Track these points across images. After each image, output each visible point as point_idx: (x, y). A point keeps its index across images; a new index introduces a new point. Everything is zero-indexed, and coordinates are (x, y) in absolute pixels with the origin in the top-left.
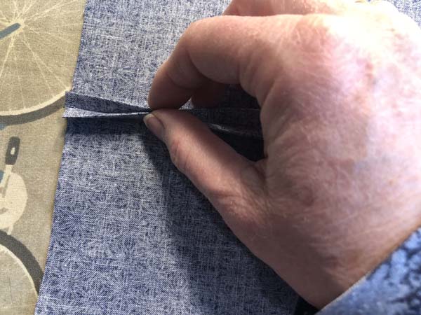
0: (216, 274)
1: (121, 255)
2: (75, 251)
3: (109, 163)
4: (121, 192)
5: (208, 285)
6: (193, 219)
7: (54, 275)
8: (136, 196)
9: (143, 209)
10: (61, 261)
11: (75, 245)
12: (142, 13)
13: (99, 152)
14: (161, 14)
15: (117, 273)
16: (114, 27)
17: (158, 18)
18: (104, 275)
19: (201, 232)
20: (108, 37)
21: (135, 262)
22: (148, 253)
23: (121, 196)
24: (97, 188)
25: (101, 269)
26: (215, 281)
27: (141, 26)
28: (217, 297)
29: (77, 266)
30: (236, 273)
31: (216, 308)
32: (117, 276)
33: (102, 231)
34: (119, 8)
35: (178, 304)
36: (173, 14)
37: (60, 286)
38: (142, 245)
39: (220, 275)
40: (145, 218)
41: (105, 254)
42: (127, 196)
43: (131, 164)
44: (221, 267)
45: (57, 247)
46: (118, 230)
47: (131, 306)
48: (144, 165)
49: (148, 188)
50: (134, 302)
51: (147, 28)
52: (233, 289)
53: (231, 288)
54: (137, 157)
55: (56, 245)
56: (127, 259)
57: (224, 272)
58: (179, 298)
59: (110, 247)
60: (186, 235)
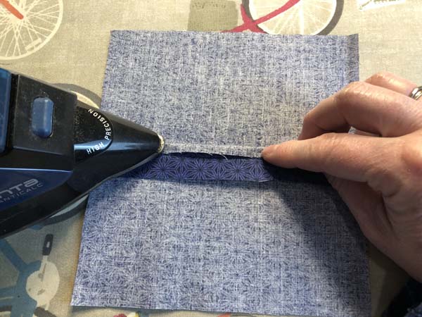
0: (202, 263)
1: (133, 254)
2: (99, 253)
4: (131, 208)
5: (196, 272)
6: (183, 224)
7: (85, 271)
9: (148, 219)
10: (89, 261)
11: (99, 249)
12: (143, 83)
13: (116, 181)
14: (156, 83)
16: (124, 94)
17: (154, 86)
18: (121, 269)
19: (190, 234)
20: (119, 101)
21: (143, 258)
22: (152, 251)
23: (132, 211)
25: (119, 265)
26: (201, 269)
27: (142, 92)
28: (203, 281)
29: (101, 264)
30: (216, 262)
31: (202, 290)
32: (130, 269)
33: (118, 236)
34: (127, 81)
35: (174, 288)
36: (164, 83)
37: (90, 279)
38: (147, 245)
39: (205, 264)
40: (149, 225)
41: (121, 253)
42: (136, 210)
44: (204, 258)
46: (130, 236)
47: (140, 292)
48: (147, 188)
49: (151, 204)
50: (142, 289)
51: (146, 93)
53: (213, 273)
56: (137, 256)
57: (207, 262)
58: (175, 283)
59: (125, 248)
60: (179, 236)
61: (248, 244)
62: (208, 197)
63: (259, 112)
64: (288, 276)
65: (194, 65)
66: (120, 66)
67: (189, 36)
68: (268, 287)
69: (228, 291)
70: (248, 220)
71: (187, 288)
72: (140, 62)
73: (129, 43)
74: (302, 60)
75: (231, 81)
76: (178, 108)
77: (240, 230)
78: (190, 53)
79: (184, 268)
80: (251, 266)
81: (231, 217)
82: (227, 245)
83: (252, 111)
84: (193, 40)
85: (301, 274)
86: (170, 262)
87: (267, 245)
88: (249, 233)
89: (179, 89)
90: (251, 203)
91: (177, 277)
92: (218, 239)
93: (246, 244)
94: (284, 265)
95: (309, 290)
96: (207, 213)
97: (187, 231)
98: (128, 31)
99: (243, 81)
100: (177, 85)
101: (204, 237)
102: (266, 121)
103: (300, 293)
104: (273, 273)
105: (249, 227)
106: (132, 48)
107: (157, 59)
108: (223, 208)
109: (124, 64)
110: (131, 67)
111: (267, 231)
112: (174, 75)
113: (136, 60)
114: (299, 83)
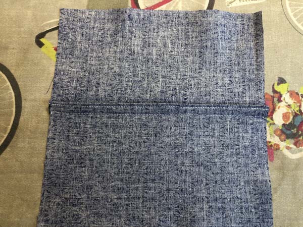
0: (141, 201)
1: (85, 196)
2: (57, 195)
3: (75, 142)
4: (82, 158)
5: (136, 208)
6: (125, 170)
7: (46, 211)
8: (91, 160)
9: (96, 167)
10: (49, 202)
11: (57, 192)
12: (89, 55)
13: (68, 136)
14: (100, 55)
15: (83, 207)
16: (74, 63)
17: (99, 57)
18: (75, 208)
19: (130, 178)
20: (70, 69)
21: (93, 199)
22: (101, 193)
23: (82, 161)
24: (68, 157)
25: (73, 205)
26: (140, 205)
27: (89, 62)
28: (142, 215)
29: (59, 204)
30: (153, 199)
31: (142, 222)
32: (83, 208)
33: (72, 182)
34: (76, 52)
35: (120, 222)
36: (107, 54)
37: (50, 217)
38: (97, 188)
39: (143, 201)
40: (97, 172)
41: (75, 195)
42: (86, 160)
43: (87, 141)
44: (143, 196)
45: (46, 194)
46: (82, 181)
48: (95, 142)
49: (98, 155)
50: (94, 223)
51: (93, 63)
52: (151, 209)
53: (150, 208)
54: (91, 137)
55: (46, 193)
56: (88, 198)
57: (145, 199)
58: (120, 217)
59: (78, 191)
60: (122, 180)
61: (177, 183)
62: (145, 147)
63: (185, 77)
64: (209, 208)
65: (131, 39)
66: (70, 40)
67: (126, 12)
68: (194, 217)
69: (163, 222)
70: (176, 165)
71: (129, 221)
72: (86, 37)
73: (76, 20)
74: (219, 33)
75: (162, 52)
76: (119, 75)
77: (170, 173)
78: (127, 28)
79: (127, 205)
80: (180, 201)
81: (163, 163)
82: (161, 185)
83: (179, 77)
84: (129, 16)
85: (220, 205)
86: (116, 201)
87: (192, 183)
88: (178, 175)
89: (119, 59)
90: (179, 151)
91: (121, 213)
92: (153, 181)
93: (175, 183)
94: (206, 199)
95: (226, 218)
96: (144, 160)
97: (128, 176)
98: (75, 10)
99: (172, 51)
100: (118, 55)
101: (142, 180)
102: (191, 85)
103: (219, 220)
104: (198, 206)
105: (177, 170)
106: (79, 24)
107: (100, 33)
108: (157, 156)
109: (73, 38)
110: (79, 40)
111: (192, 172)
112: (115, 48)
113: (83, 35)
114: (217, 53)
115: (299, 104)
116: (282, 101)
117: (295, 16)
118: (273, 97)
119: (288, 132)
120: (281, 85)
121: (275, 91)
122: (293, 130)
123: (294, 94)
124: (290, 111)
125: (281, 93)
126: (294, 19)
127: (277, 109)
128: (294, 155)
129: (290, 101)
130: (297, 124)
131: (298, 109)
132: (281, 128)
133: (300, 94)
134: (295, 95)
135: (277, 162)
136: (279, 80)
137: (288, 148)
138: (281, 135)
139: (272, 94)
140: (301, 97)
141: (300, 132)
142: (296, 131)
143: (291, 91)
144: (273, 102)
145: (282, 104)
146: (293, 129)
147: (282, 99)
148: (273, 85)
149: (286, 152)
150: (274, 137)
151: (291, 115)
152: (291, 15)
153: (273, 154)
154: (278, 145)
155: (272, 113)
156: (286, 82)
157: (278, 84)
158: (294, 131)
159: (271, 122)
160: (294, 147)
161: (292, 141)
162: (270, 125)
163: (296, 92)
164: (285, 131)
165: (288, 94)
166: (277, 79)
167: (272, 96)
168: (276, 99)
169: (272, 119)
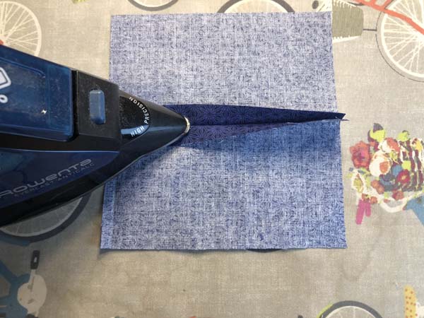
115: (397, 153)
116: (378, 150)
117: (392, 53)
118: (369, 145)
119: (386, 184)
120: (378, 132)
121: (371, 139)
122: (391, 182)
123: (391, 142)
124: (388, 161)
125: (378, 141)
126: (391, 57)
127: (373, 159)
128: (393, 208)
129: (388, 150)
130: (396, 174)
131: (396, 157)
132: (378, 179)
133: (398, 141)
134: (394, 142)
135: (374, 217)
136: (374, 127)
137: (386, 201)
138: (379, 187)
139: (367, 142)
140: (399, 145)
141: (399, 184)
142: (394, 183)
143: (389, 138)
144: (369, 151)
145: (379, 153)
146: (392, 180)
147: (379, 147)
148: (369, 133)
149: (384, 206)
150: (371, 190)
151: (389, 164)
152: (387, 51)
153: (369, 208)
154: (375, 198)
155: (368, 163)
156: (382, 129)
157: (374, 131)
158: (393, 182)
159: (368, 173)
160: (393, 200)
161: (391, 193)
162: (367, 176)
163: (394, 138)
164: (383, 182)
165: (386, 142)
166: (372, 125)
167: (367, 145)
168: (372, 148)
169: (368, 170)
